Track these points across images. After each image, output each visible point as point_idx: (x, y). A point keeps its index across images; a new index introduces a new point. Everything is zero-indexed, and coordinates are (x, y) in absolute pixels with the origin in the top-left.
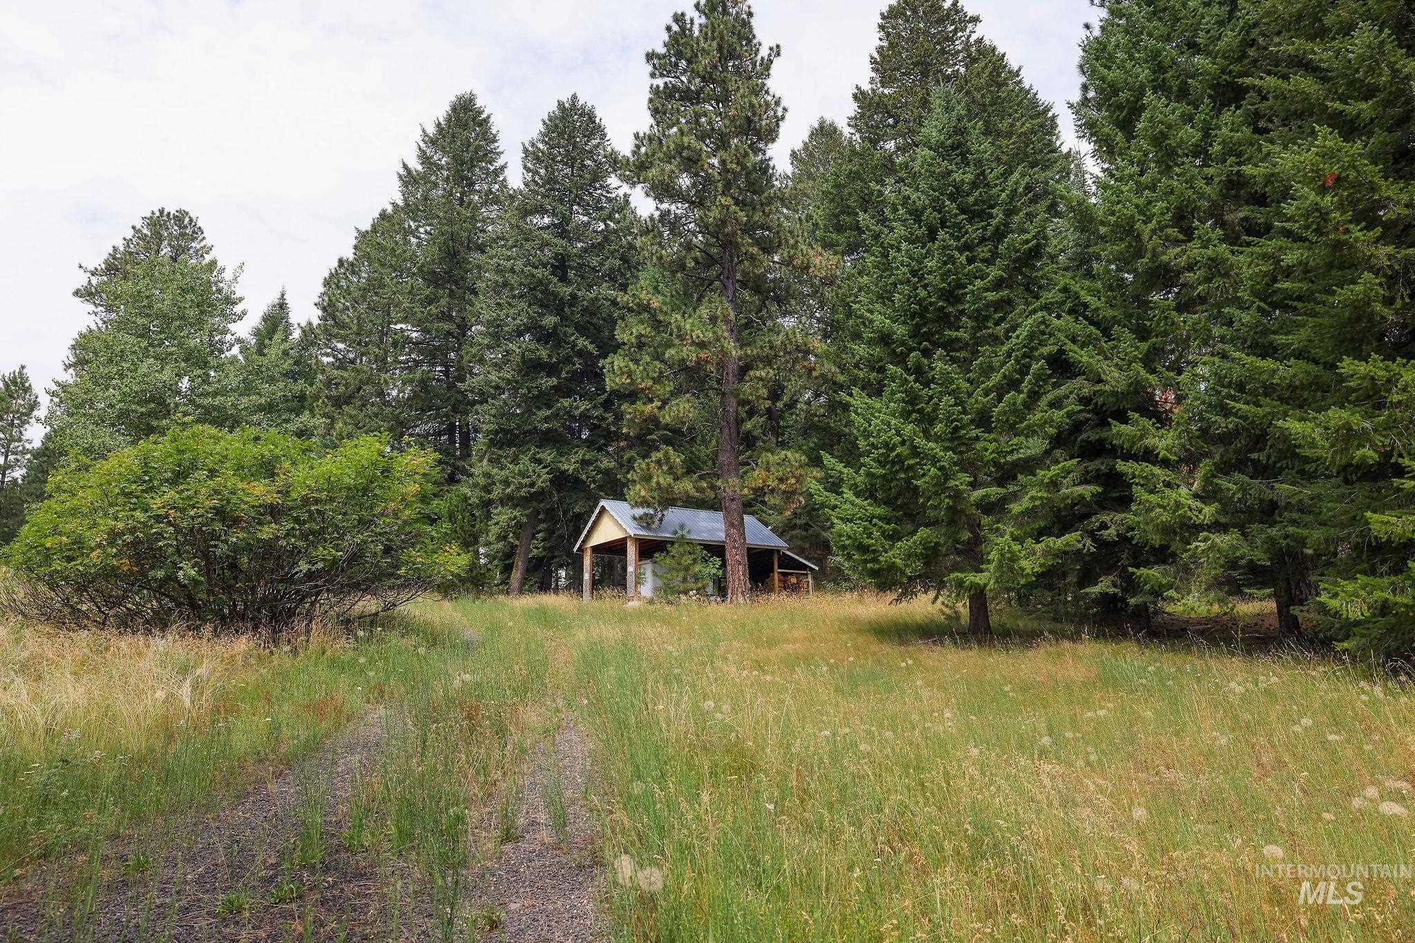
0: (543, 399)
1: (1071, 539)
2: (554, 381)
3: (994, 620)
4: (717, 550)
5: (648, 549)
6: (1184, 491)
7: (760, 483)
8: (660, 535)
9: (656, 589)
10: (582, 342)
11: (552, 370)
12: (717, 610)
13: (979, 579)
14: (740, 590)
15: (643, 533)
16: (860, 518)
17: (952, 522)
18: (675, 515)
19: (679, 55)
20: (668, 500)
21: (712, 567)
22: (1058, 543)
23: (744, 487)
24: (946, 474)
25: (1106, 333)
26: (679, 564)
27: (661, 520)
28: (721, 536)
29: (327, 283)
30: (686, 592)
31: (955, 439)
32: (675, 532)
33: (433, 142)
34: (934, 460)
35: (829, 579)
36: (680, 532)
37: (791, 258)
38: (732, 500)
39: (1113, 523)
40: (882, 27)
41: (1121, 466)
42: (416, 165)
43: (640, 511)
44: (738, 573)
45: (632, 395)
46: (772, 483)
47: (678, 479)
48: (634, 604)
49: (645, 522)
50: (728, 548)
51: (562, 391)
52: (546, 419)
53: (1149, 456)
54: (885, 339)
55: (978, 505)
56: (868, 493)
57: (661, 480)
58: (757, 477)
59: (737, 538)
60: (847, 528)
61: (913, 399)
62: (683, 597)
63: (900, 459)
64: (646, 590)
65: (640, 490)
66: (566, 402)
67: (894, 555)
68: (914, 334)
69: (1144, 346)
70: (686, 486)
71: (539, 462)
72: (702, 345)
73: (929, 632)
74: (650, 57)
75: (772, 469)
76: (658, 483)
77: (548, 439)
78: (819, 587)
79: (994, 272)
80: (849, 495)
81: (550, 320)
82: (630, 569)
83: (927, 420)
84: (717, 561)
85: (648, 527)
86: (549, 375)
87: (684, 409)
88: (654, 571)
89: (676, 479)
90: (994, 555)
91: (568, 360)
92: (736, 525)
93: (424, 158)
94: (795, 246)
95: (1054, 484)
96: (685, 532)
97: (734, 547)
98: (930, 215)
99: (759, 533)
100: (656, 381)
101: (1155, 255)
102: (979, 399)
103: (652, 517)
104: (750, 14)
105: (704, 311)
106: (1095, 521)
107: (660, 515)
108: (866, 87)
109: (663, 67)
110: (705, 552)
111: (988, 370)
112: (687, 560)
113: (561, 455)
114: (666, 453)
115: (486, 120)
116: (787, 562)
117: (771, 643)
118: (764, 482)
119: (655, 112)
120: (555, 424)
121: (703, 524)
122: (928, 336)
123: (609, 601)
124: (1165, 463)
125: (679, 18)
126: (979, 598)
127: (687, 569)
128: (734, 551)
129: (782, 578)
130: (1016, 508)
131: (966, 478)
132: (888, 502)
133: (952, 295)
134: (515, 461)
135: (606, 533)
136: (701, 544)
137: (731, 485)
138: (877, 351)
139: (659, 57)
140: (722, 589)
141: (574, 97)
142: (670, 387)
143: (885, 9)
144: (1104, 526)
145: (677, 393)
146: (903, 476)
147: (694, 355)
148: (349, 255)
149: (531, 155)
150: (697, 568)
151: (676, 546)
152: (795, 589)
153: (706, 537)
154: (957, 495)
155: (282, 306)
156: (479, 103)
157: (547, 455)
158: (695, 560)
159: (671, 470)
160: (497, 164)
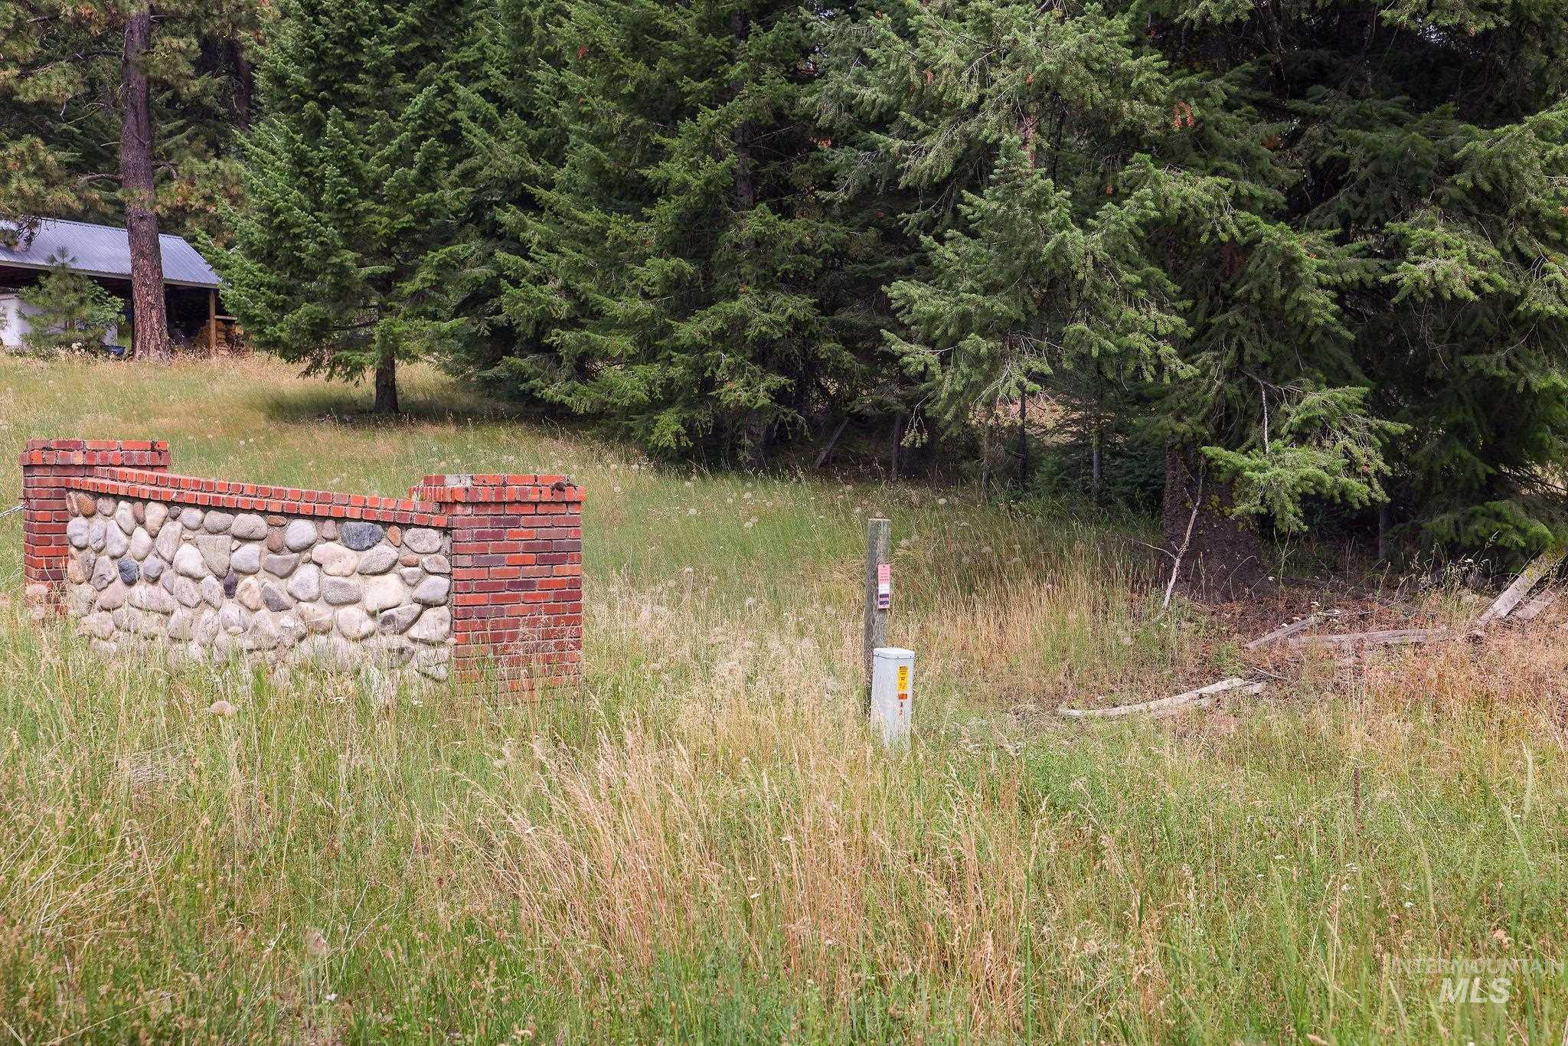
4: (118, 287)
7: (178, 201)
8: (29, 261)
9: (25, 338)
14: (153, 342)
16: (248, 285)
18: (54, 234)
20: (38, 211)
21: (111, 311)
22: (445, 327)
23: (155, 203)
24: (327, 250)
26: (58, 304)
27: (29, 240)
28: (125, 267)
30: (67, 344)
31: (342, 213)
32: (53, 259)
34: (318, 234)
36: (60, 260)
38: (141, 219)
41: (498, 259)
44: (152, 319)
46: (196, 203)
47: (53, 185)
50: (136, 285)
56: (258, 256)
57: (25, 187)
58: (176, 191)
59: (149, 273)
62: (62, 352)
63: (284, 227)
64: (9, 338)
67: (284, 329)
68: (314, 76)
70: (68, 195)
75: (197, 182)
76: (19, 190)
83: (313, 186)
84: (119, 302)
85: (9, 249)
87: (57, 84)
88: (19, 312)
89: (50, 184)
92: (147, 253)
95: (444, 266)
96: (66, 260)
97: (145, 284)
99: (183, 265)
102: (371, 168)
103: (14, 235)
106: (490, 305)
107: (26, 233)
110: (100, 288)
111: (385, 135)
112: (72, 299)
114: (32, 148)
118: (185, 199)
121: (100, 249)
122: (327, 85)
127: (70, 311)
128: (144, 290)
129: (222, 326)
130: (408, 287)
131: (352, 254)
133: (350, 42)
136: (91, 278)
137: (137, 197)
140: (125, 341)
146: (288, 245)
147: (70, 8)
150: (86, 311)
151: (53, 279)
153: (104, 267)
154: (342, 272)
158: (82, 301)
159: (41, 172)
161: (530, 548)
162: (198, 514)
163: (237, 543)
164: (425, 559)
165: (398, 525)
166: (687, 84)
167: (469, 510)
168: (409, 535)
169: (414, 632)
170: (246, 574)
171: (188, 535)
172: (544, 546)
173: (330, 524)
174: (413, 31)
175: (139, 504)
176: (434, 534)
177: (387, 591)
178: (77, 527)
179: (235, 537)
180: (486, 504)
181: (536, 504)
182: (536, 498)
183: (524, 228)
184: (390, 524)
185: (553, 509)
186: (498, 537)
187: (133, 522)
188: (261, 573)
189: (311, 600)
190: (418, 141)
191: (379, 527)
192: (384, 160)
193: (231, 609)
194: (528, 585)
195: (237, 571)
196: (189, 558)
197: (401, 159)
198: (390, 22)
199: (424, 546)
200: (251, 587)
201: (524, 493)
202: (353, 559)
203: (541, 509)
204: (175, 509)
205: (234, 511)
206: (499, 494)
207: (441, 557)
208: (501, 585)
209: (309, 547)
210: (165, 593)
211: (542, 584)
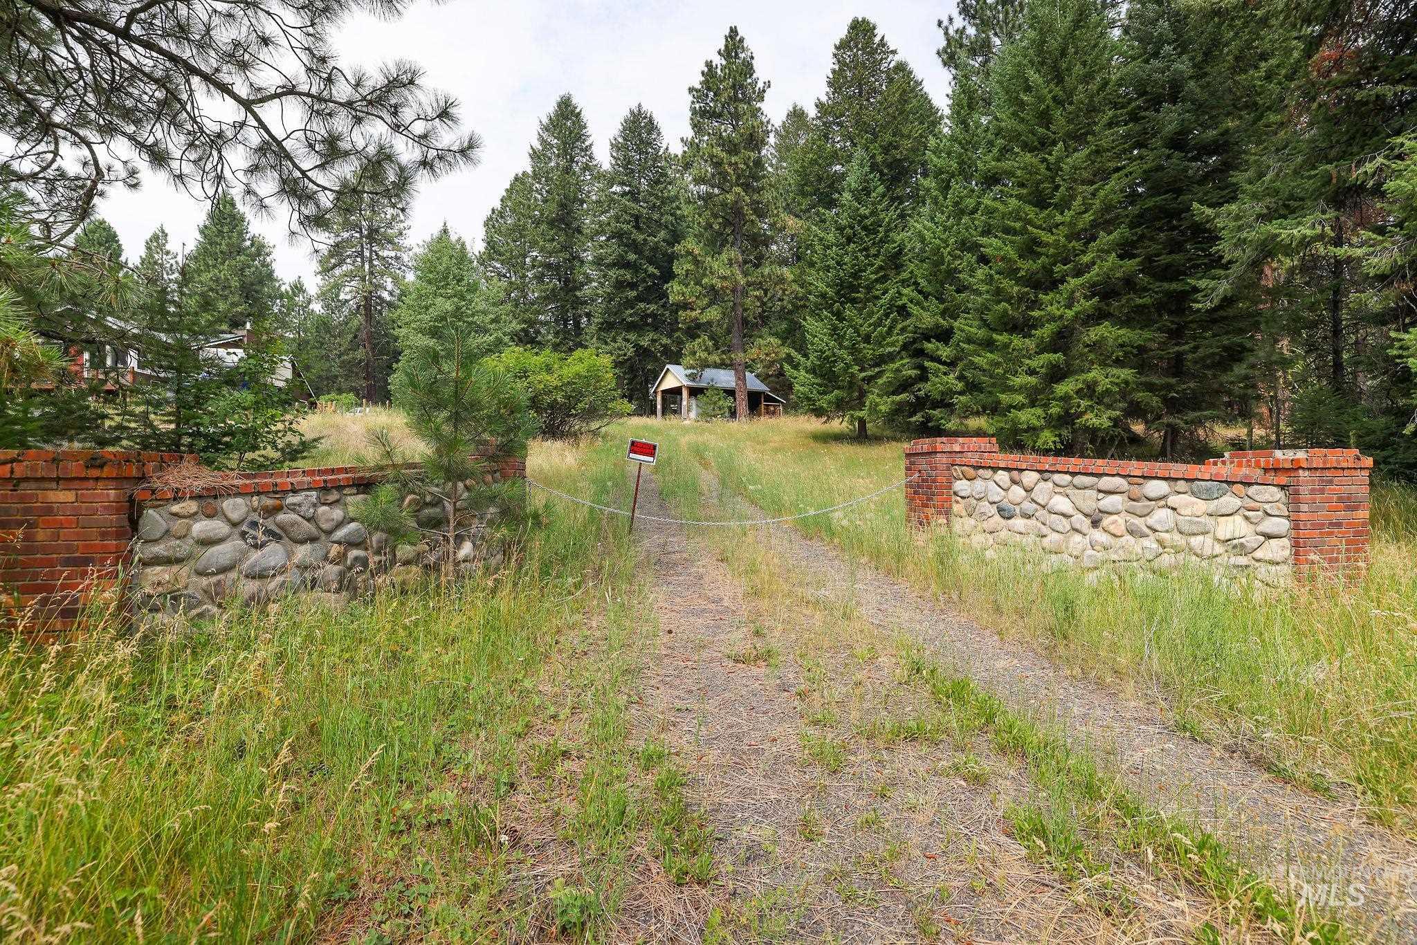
0: (630, 304)
1: (903, 396)
2: (634, 293)
3: (869, 432)
4: (731, 393)
5: (694, 392)
6: (951, 376)
7: (755, 356)
8: (701, 384)
9: (698, 415)
10: (651, 269)
11: (632, 286)
12: (734, 425)
13: (860, 414)
14: (744, 415)
15: (691, 384)
16: (808, 384)
17: (850, 387)
18: (709, 373)
19: (709, 89)
20: (705, 365)
21: (729, 402)
22: (898, 398)
23: (746, 358)
24: (848, 366)
25: (926, 298)
26: (711, 400)
27: (701, 376)
28: (733, 385)
29: (486, 224)
30: (715, 416)
31: (853, 350)
32: (709, 383)
33: (546, 129)
34: (843, 360)
35: (792, 408)
36: (711, 383)
37: (775, 223)
38: (740, 364)
39: (924, 388)
40: (835, 55)
41: (927, 364)
42: (538, 146)
43: (689, 371)
44: (742, 405)
45: (686, 306)
47: (710, 355)
48: (687, 422)
49: (692, 377)
50: (737, 391)
51: (639, 299)
52: (631, 315)
53: (938, 360)
54: (823, 296)
55: (863, 379)
56: (812, 371)
57: (701, 355)
58: (753, 352)
59: (742, 386)
60: (801, 389)
61: (835, 329)
62: (714, 419)
63: (827, 358)
64: (693, 415)
65: (689, 360)
66: (642, 305)
67: (823, 403)
68: (837, 293)
69: (942, 306)
70: (715, 358)
71: (627, 340)
72: (724, 278)
73: (838, 438)
74: (691, 90)
75: (763, 348)
76: (699, 356)
77: (631, 327)
78: (786, 412)
79: (878, 262)
80: (803, 373)
81: (632, 257)
82: (684, 403)
83: (840, 339)
84: (731, 399)
85: (694, 380)
86: (632, 290)
87: (713, 314)
88: (696, 405)
90: (867, 403)
91: (644, 280)
92: (741, 379)
93: (543, 141)
94: (777, 215)
95: (898, 370)
96: (713, 383)
97: (740, 391)
98: (848, 231)
99: (754, 383)
100: (697, 298)
101: (949, 264)
102: (865, 329)
103: (696, 375)
104: (752, 58)
105: (724, 256)
106: (916, 387)
107: (700, 374)
108: (824, 99)
109: (698, 97)
110: (724, 394)
111: (871, 314)
112: (715, 398)
113: (640, 336)
114: (704, 340)
115: (579, 114)
116: (769, 399)
117: (764, 443)
118: (757, 355)
119: (694, 126)
120: (636, 319)
121: (723, 378)
122: (843, 296)
123: (673, 421)
124: (944, 363)
125: (709, 64)
126: (862, 422)
127: (715, 403)
128: (740, 393)
129: (766, 408)
130: (880, 381)
131: (857, 368)
132: (822, 376)
133: (855, 275)
134: (614, 340)
135: (669, 383)
136: (722, 389)
137: (739, 357)
138: (819, 300)
139: (697, 91)
140: (733, 414)
141: (640, 105)
142: (706, 301)
143: (838, 43)
144: (920, 390)
145: (709, 305)
146: (828, 365)
147: (720, 284)
148: (498, 205)
149: (615, 146)
150: (721, 403)
151: (709, 390)
152: (774, 413)
153: (725, 385)
154: (853, 375)
155: (445, 231)
156: (574, 101)
157: (632, 336)
158: (719, 398)
159: (706, 349)
160: (587, 143)
161: (1340, 500)
162: (1068, 478)
163: (1101, 495)
164: (1267, 506)
165: (1241, 483)
166: (1058, 268)
167: (1307, 473)
168: (1252, 490)
169: (1258, 554)
170: (1110, 513)
171: (1058, 490)
172: (1349, 498)
173: (1180, 483)
174: (881, 268)
175: (1015, 473)
176: (1275, 489)
177: (1234, 527)
178: (961, 486)
179: (1100, 491)
180: (1316, 469)
181: (1343, 469)
182: (1345, 465)
183: (938, 349)
184: (1234, 483)
185: (1354, 473)
186: (1322, 491)
187: (1009, 483)
188: (1124, 514)
189: (1167, 531)
190: (887, 315)
191: (1225, 485)
192: (870, 325)
193: (1098, 536)
194: (1339, 525)
195: (1100, 511)
196: (1061, 503)
197: (879, 323)
198: (872, 265)
199: (1267, 497)
200: (1116, 523)
201: (1338, 462)
202: (1201, 506)
203: (1346, 473)
204: (1047, 475)
205: (1099, 475)
206: (1324, 463)
207: (1281, 506)
208: (1323, 525)
209: (1164, 497)
210: (1039, 525)
211: (1348, 524)
